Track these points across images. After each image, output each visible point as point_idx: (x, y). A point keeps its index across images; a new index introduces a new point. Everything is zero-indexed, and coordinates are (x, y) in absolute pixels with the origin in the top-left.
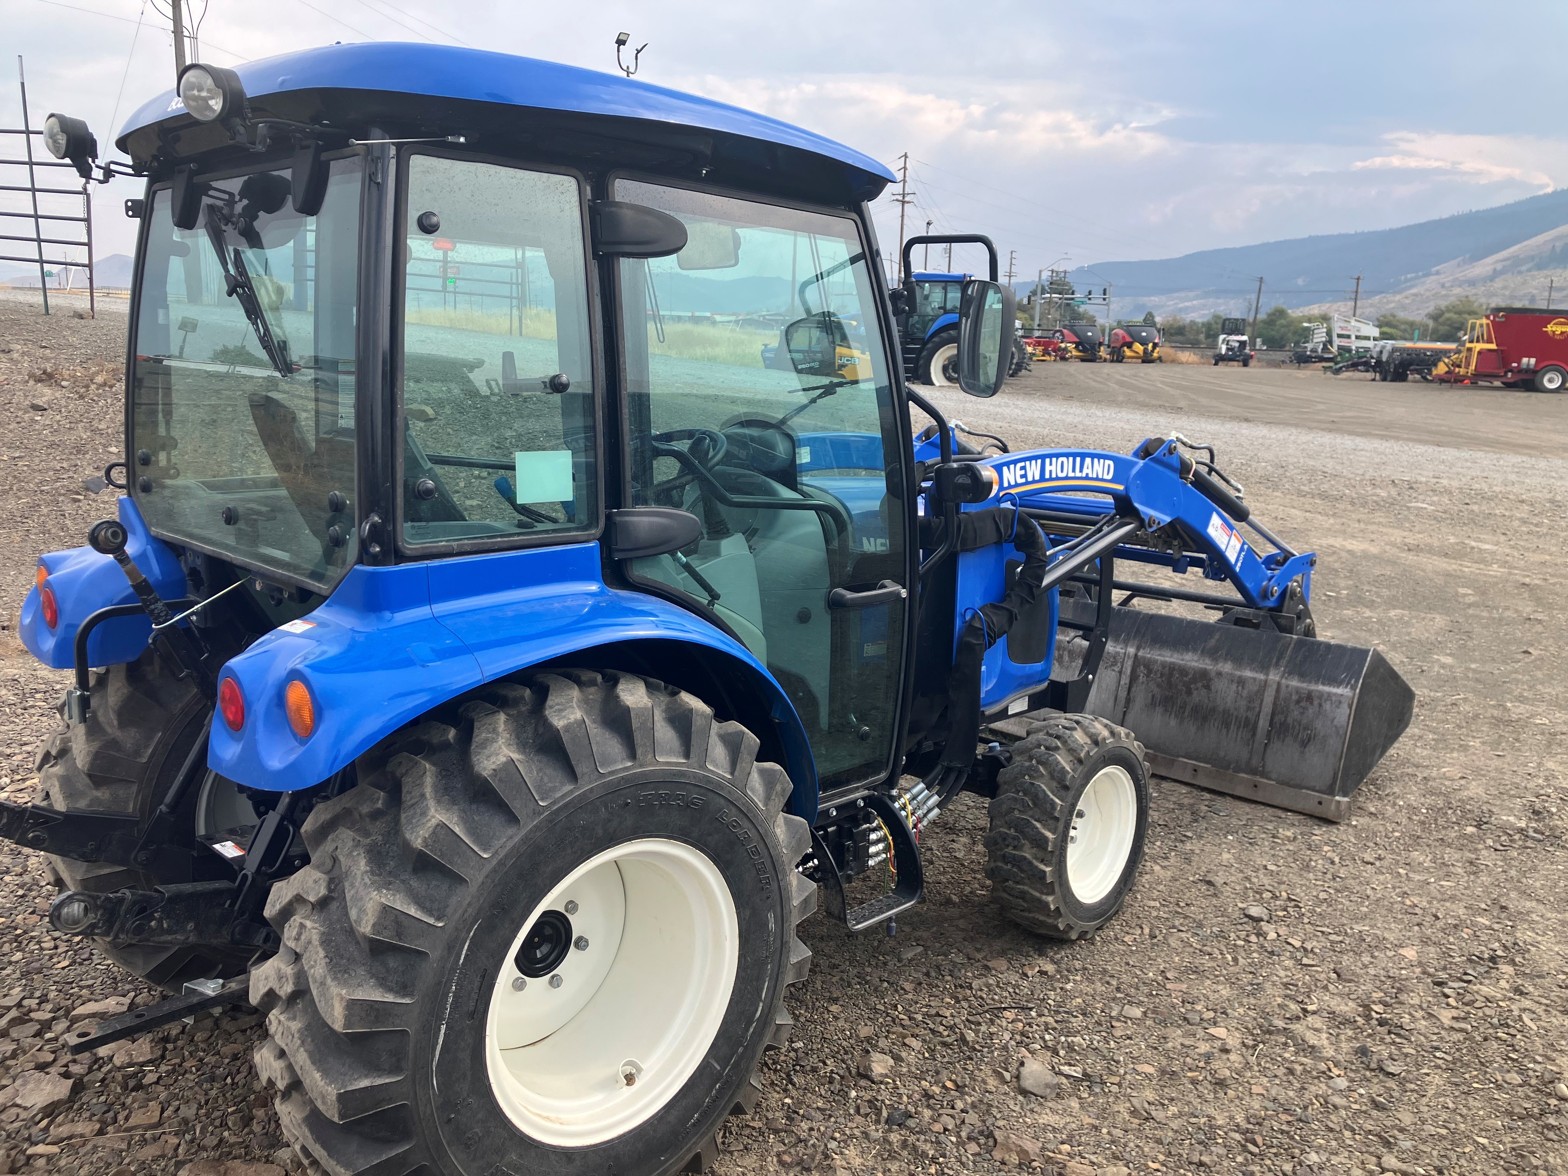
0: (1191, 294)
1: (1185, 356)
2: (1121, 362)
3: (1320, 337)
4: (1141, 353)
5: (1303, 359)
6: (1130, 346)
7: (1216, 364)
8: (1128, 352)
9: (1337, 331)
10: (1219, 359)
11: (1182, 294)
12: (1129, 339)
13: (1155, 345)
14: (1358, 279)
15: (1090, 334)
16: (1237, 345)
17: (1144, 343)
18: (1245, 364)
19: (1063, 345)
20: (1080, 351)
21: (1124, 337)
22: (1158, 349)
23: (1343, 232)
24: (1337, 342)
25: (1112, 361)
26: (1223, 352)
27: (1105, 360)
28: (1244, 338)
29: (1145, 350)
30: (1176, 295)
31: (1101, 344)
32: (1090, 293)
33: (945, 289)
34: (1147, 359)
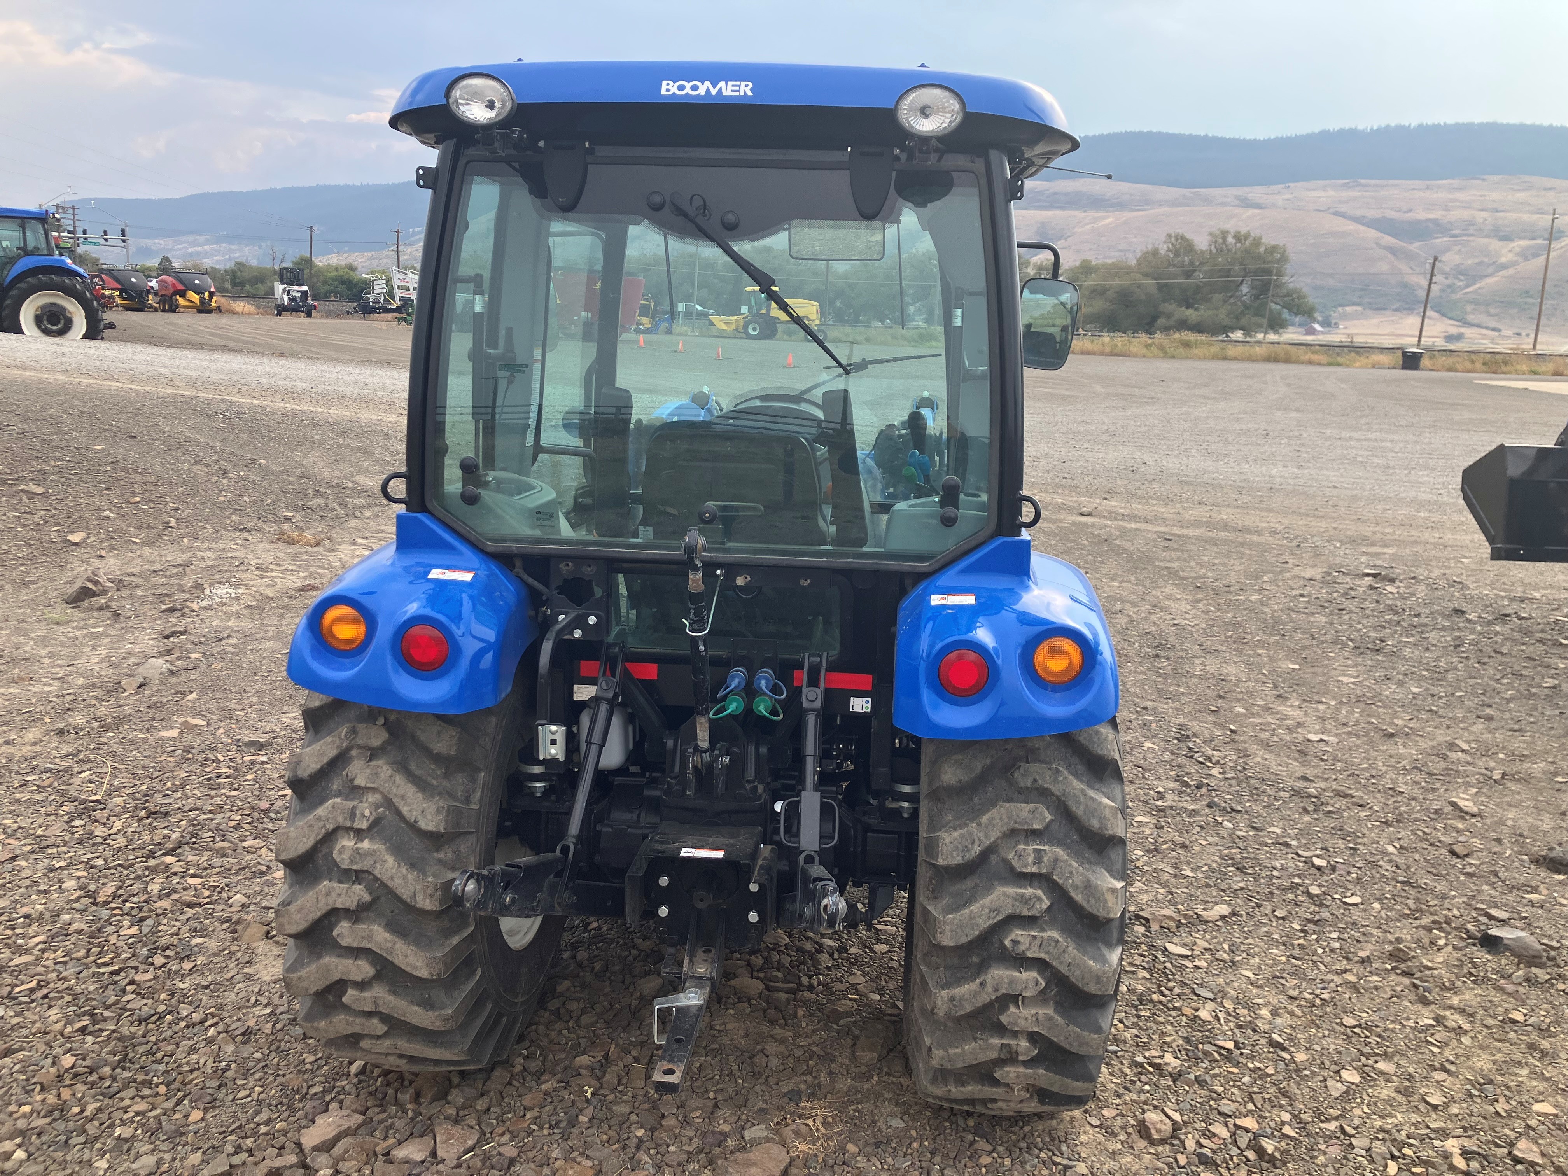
0: (202, 238)
1: (240, 306)
2: (174, 311)
3: (380, 288)
4: (198, 302)
5: (367, 310)
6: (183, 294)
7: (279, 314)
8: (182, 301)
9: (396, 282)
10: (281, 309)
11: (191, 238)
12: (181, 287)
13: (212, 294)
14: (398, 232)
15: (133, 280)
16: (299, 295)
17: (198, 291)
18: (309, 315)
19: (107, 292)
20: (124, 299)
21: (173, 285)
22: (215, 299)
23: (350, 183)
24: (398, 294)
25: (164, 311)
26: (286, 301)
27: (156, 310)
28: (305, 288)
29: (202, 300)
30: (183, 238)
31: (148, 292)
32: (105, 233)
33: (23, 227)
34: (204, 309)
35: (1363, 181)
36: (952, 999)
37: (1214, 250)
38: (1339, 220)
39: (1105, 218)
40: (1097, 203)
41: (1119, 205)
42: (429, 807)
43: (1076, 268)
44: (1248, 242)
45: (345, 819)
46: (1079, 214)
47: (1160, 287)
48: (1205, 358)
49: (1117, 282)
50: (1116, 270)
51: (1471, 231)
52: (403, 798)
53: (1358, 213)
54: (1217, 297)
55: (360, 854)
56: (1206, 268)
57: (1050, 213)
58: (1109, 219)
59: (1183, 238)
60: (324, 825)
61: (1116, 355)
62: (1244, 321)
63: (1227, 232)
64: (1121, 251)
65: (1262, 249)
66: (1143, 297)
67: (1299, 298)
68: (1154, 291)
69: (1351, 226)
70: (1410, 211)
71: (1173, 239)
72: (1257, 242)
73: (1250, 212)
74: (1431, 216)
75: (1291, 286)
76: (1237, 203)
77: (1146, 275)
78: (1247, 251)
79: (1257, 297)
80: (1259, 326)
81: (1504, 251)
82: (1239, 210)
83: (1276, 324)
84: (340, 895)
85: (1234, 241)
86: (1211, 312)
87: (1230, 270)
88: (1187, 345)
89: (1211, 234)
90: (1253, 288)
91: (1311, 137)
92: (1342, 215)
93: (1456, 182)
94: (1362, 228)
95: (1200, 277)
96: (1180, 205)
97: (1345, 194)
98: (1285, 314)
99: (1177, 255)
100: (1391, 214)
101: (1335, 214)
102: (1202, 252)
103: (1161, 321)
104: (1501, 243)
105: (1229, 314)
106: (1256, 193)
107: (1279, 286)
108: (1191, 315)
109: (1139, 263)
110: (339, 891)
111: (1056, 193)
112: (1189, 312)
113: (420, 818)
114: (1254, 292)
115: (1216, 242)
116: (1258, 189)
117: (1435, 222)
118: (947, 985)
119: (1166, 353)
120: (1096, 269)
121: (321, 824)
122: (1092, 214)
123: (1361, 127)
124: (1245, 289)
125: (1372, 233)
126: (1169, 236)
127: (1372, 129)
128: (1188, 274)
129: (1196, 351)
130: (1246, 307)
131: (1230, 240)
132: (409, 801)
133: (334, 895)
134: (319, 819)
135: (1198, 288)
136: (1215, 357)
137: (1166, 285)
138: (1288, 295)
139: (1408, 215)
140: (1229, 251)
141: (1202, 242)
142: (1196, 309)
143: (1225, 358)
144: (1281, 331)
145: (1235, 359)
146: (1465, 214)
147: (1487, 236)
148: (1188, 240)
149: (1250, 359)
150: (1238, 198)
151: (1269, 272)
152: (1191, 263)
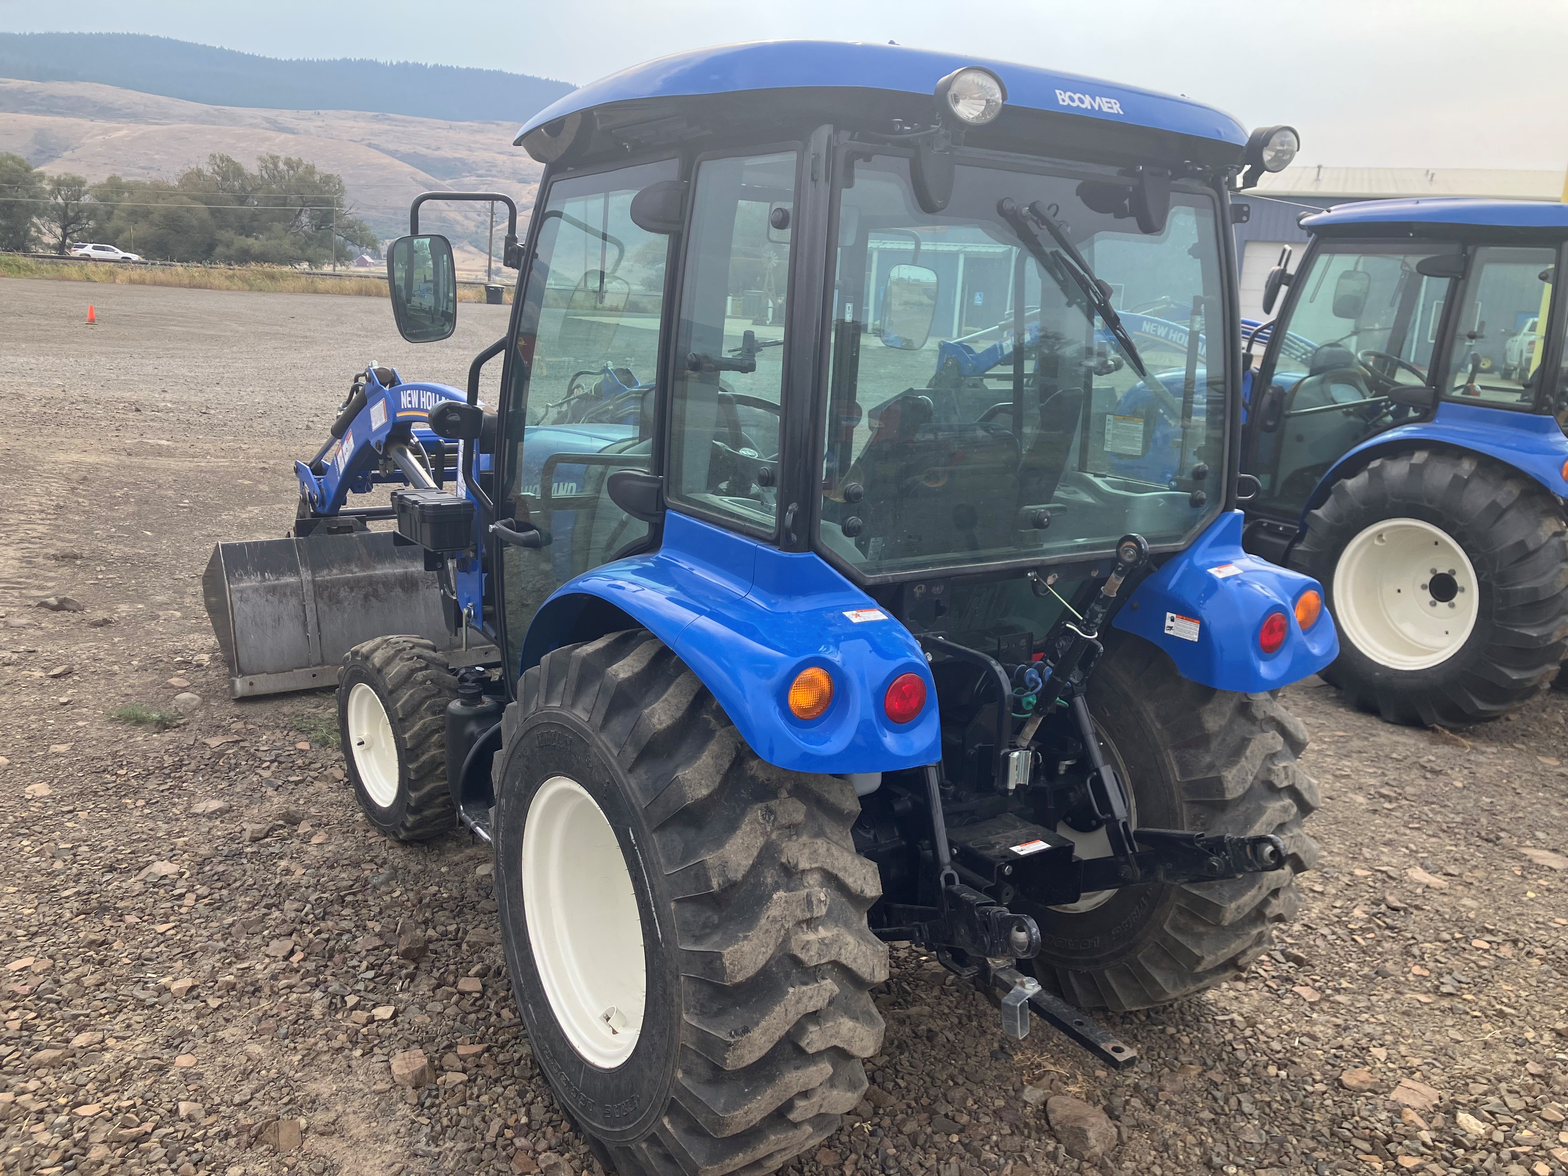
35: (392, 115)
36: (1239, 907)
37: (266, 176)
38: (374, 153)
39: (119, 129)
40: (105, 111)
41: (133, 116)
42: (868, 872)
43: (104, 185)
44: (301, 170)
45: (803, 910)
46: (86, 123)
47: (213, 213)
48: (295, 292)
49: (161, 204)
50: (158, 191)
51: (494, 173)
52: (845, 869)
53: (392, 147)
54: (278, 227)
55: (826, 945)
56: (260, 194)
57: (48, 119)
58: (123, 131)
59: (229, 160)
60: (783, 926)
61: (195, 287)
62: (310, 252)
63: (278, 157)
64: (143, 168)
65: (317, 178)
66: (195, 222)
67: (362, 229)
68: (206, 215)
69: (387, 160)
70: (438, 149)
71: (218, 161)
72: (310, 170)
73: (283, 136)
74: (458, 155)
75: (350, 217)
76: (267, 125)
77: (195, 199)
78: (301, 179)
79: (318, 228)
80: (327, 257)
81: (524, 193)
82: (273, 134)
83: (342, 257)
84: (811, 998)
85: (286, 168)
86: (274, 242)
87: (286, 198)
88: (272, 277)
89: (260, 159)
90: (312, 218)
91: (333, 63)
92: (376, 147)
93: (475, 125)
94: (397, 162)
95: (254, 204)
96: (203, 122)
97: (376, 126)
98: (350, 248)
99: (225, 178)
100: (423, 151)
101: (370, 145)
102: (254, 177)
103: (219, 250)
104: (521, 185)
105: (294, 244)
106: (286, 117)
107: (340, 217)
108: (253, 243)
109: (182, 184)
110: (810, 994)
111: (52, 96)
112: (250, 241)
113: (864, 886)
114: (314, 222)
115: (266, 167)
116: (287, 112)
117: (462, 161)
118: (1232, 898)
119: (251, 286)
120: (131, 188)
121: (778, 926)
122: (100, 124)
123: (381, 61)
124: (304, 219)
125: (407, 168)
126: (213, 156)
127: (391, 63)
128: (242, 201)
129: (282, 284)
130: (310, 238)
131: (281, 166)
132: (851, 871)
133: (805, 1000)
134: (775, 920)
135: (254, 216)
136: (305, 291)
137: (219, 210)
138: (350, 226)
139: (437, 153)
140: (283, 178)
141: (252, 168)
142: (257, 238)
143: (316, 292)
144: (347, 263)
145: (327, 292)
146: (487, 155)
147: (508, 178)
148: (234, 163)
149: (342, 293)
150: (268, 120)
151: (328, 202)
152: (242, 187)
